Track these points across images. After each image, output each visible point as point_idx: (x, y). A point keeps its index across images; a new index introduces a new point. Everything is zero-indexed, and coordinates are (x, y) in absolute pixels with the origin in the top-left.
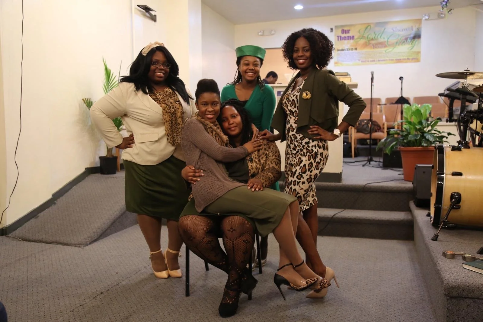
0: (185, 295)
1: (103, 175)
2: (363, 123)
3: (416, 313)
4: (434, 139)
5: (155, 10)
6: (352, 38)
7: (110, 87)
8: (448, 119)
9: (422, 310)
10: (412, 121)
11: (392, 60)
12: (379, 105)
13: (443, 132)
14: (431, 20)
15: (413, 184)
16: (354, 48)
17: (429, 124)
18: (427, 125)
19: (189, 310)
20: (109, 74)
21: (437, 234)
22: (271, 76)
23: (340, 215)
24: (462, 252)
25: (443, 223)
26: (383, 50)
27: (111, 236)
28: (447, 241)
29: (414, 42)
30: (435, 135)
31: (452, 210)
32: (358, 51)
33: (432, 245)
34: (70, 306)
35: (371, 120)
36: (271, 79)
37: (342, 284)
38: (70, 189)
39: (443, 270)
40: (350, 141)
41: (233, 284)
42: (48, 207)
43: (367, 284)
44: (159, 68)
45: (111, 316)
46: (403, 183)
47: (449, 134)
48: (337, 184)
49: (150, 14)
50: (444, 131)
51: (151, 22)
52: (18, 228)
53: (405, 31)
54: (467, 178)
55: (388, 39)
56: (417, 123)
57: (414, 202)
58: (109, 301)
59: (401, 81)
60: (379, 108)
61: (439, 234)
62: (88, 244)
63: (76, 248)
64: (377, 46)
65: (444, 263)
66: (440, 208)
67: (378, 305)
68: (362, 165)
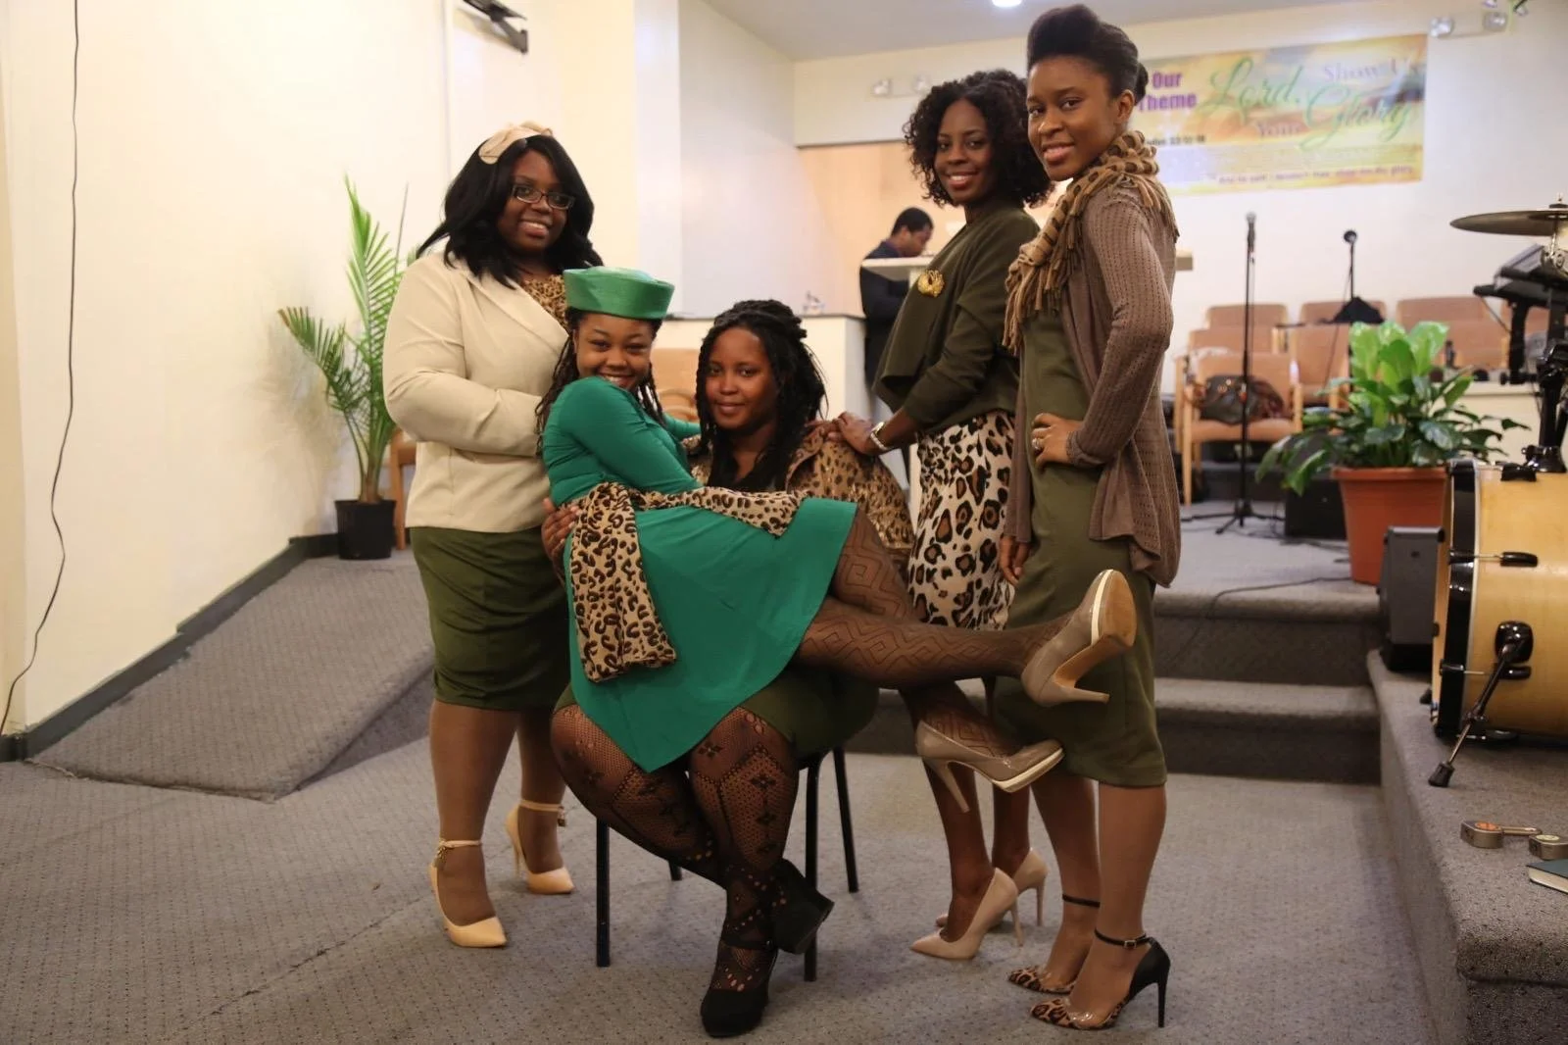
0: (594, 961)
1: (346, 562)
2: (1221, 389)
3: (1369, 1033)
4: (1454, 441)
5: (524, 14)
6: (1189, 101)
7: (372, 270)
8: (1508, 373)
9: (1389, 1022)
10: (1378, 380)
11: (1325, 175)
12: (1280, 326)
13: (1486, 417)
14: (1462, 36)
15: (1378, 592)
16: (1193, 134)
17: (1438, 392)
18: (1429, 392)
19: (603, 1014)
20: (364, 226)
21: (1449, 763)
24: (1529, 826)
25: (1468, 728)
26: (1295, 140)
27: (365, 762)
28: (1483, 789)
29: (1400, 114)
30: (1458, 428)
31: (1501, 683)
32: (1209, 144)
33: (1428, 801)
34: (214, 995)
35: (1245, 378)
36: (905, 238)
38: (235, 609)
39: (1456, 886)
41: (744, 924)
42: (164, 669)
43: (1208, 932)
44: (534, 206)
46: (1347, 592)
47: (1507, 424)
49: (507, 28)
50: (1488, 413)
51: (511, 55)
52: (63, 736)
53: (1368, 74)
54: (1554, 572)
55: (1312, 103)
56: (1394, 388)
57: (1382, 654)
58: (343, 979)
59: (1347, 246)
60: (1279, 338)
61: (1455, 765)
62: (291, 788)
63: (249, 801)
64: (1274, 129)
65: (1464, 864)
66: (1461, 674)
67: (1243, 1004)
68: (1214, 531)
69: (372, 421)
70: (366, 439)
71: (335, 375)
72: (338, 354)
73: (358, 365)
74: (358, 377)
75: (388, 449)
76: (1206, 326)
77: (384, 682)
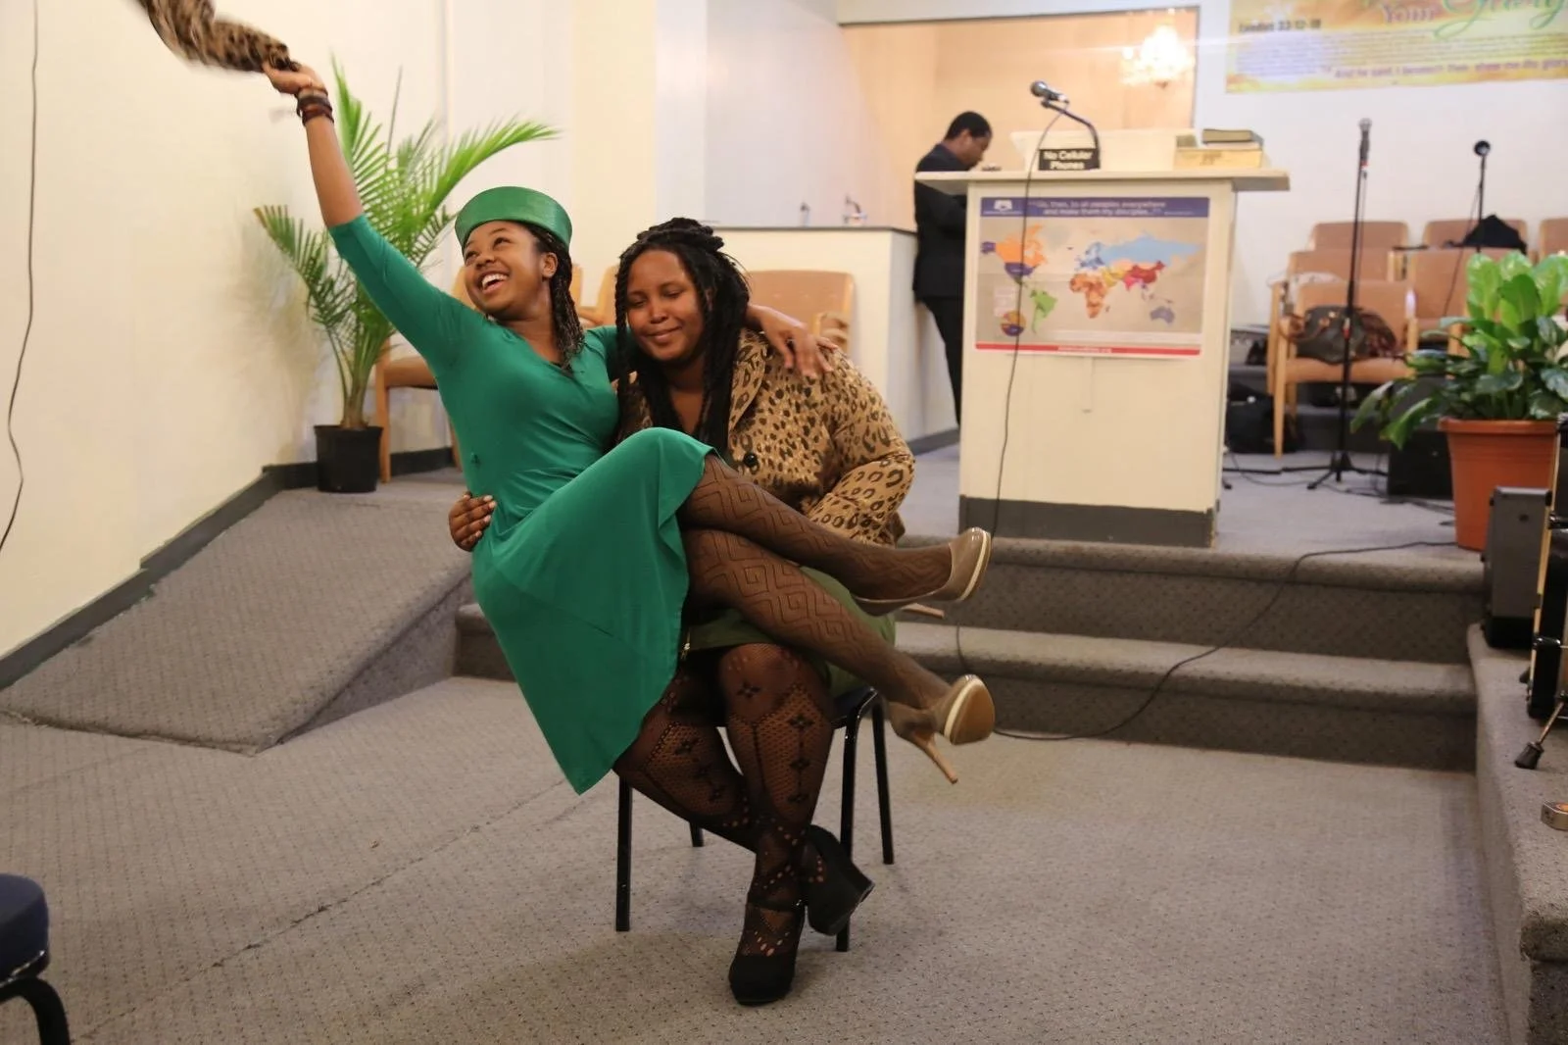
0: (614, 925)
1: (326, 495)
2: (1323, 323)
3: (1436, 1022)
7: (361, 165)
9: (1459, 1012)
10: (1496, 320)
11: (1463, 68)
12: (1398, 249)
15: (1483, 559)
16: (1307, 18)
18: (1554, 335)
19: (625, 976)
20: (353, 117)
21: (1538, 744)
22: (965, 132)
23: (1197, 667)
25: (1561, 705)
26: (1428, 26)
27: (353, 716)
32: (1323, 31)
33: (1511, 783)
34: (213, 948)
35: (1350, 310)
36: (965, 143)
37: (1178, 913)
38: (204, 544)
39: (1528, 867)
40: (1270, 391)
41: (773, 882)
42: (126, 607)
43: (1269, 917)
45: (353, 986)
46: (1450, 558)
48: (1195, 552)
52: (17, 678)
56: (1514, 330)
57: (1483, 628)
58: (349, 936)
59: (1479, 159)
60: (1396, 263)
61: (1545, 746)
62: (272, 742)
63: (227, 754)
64: (1403, 11)
65: (1540, 846)
66: (1558, 649)
67: (1302, 988)
68: (1306, 486)
69: (357, 337)
70: (351, 358)
71: (317, 284)
72: (319, 261)
73: (342, 273)
74: (342, 288)
75: (374, 368)
76: (1311, 246)
77: (373, 629)
